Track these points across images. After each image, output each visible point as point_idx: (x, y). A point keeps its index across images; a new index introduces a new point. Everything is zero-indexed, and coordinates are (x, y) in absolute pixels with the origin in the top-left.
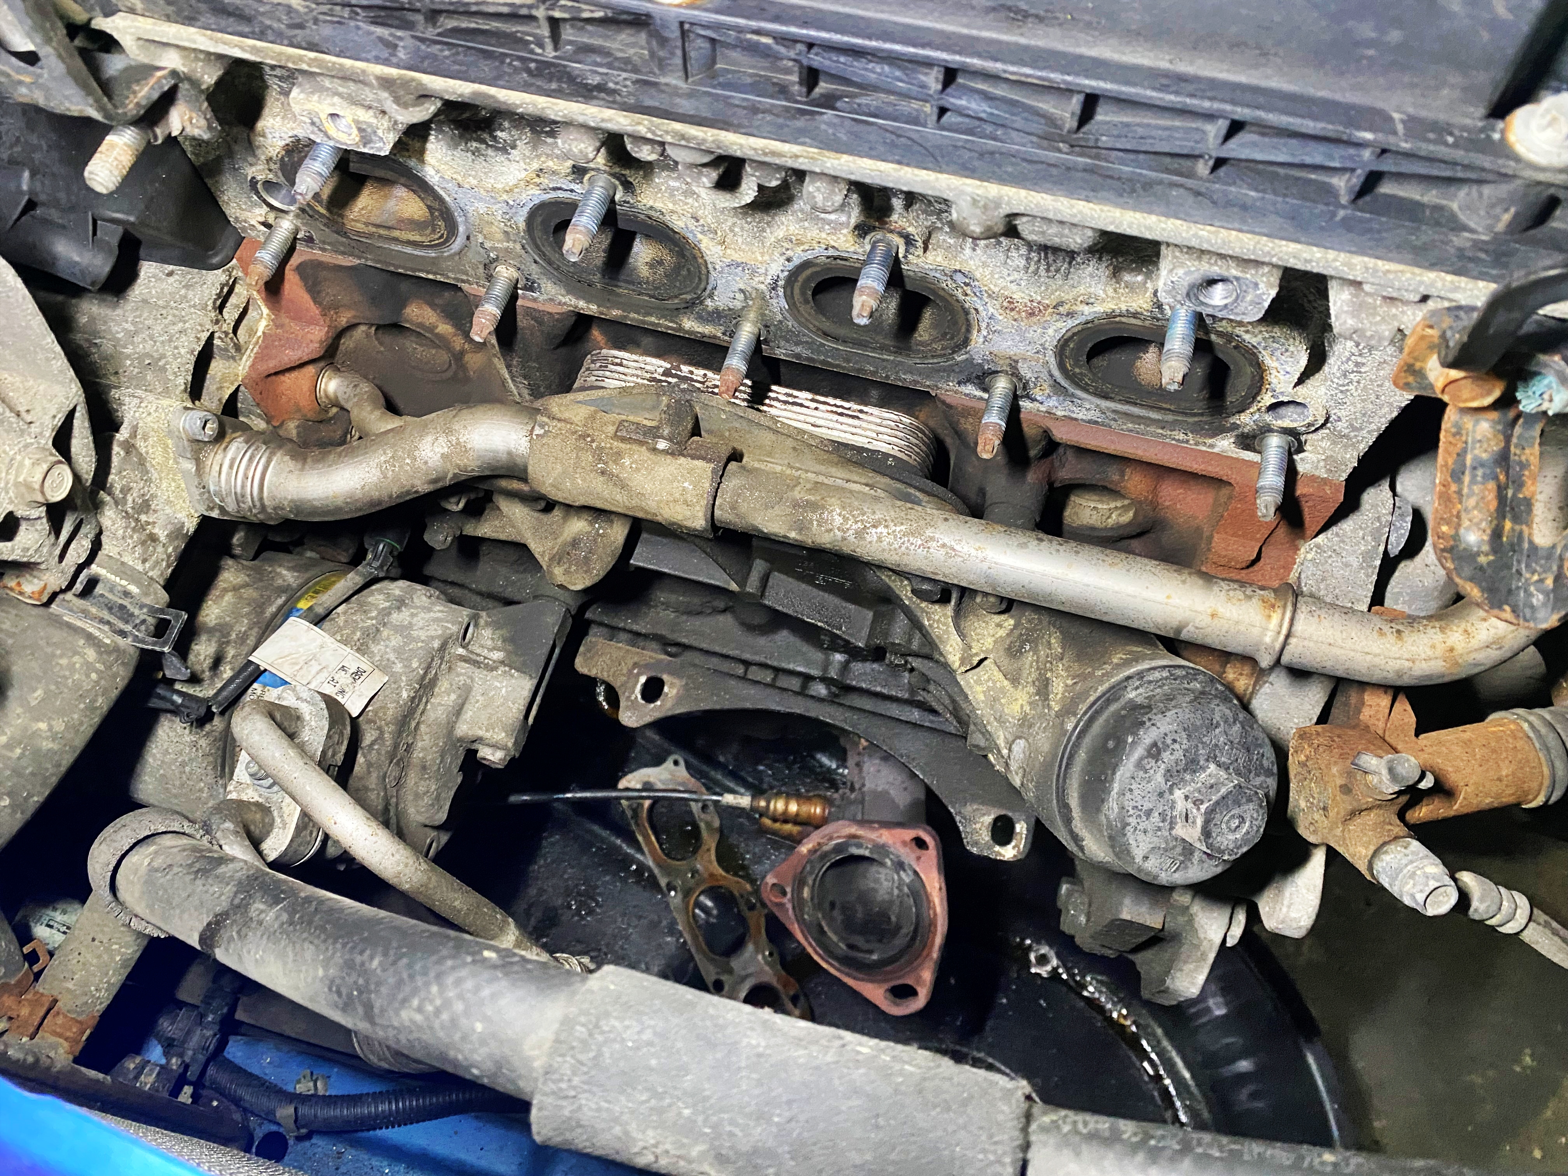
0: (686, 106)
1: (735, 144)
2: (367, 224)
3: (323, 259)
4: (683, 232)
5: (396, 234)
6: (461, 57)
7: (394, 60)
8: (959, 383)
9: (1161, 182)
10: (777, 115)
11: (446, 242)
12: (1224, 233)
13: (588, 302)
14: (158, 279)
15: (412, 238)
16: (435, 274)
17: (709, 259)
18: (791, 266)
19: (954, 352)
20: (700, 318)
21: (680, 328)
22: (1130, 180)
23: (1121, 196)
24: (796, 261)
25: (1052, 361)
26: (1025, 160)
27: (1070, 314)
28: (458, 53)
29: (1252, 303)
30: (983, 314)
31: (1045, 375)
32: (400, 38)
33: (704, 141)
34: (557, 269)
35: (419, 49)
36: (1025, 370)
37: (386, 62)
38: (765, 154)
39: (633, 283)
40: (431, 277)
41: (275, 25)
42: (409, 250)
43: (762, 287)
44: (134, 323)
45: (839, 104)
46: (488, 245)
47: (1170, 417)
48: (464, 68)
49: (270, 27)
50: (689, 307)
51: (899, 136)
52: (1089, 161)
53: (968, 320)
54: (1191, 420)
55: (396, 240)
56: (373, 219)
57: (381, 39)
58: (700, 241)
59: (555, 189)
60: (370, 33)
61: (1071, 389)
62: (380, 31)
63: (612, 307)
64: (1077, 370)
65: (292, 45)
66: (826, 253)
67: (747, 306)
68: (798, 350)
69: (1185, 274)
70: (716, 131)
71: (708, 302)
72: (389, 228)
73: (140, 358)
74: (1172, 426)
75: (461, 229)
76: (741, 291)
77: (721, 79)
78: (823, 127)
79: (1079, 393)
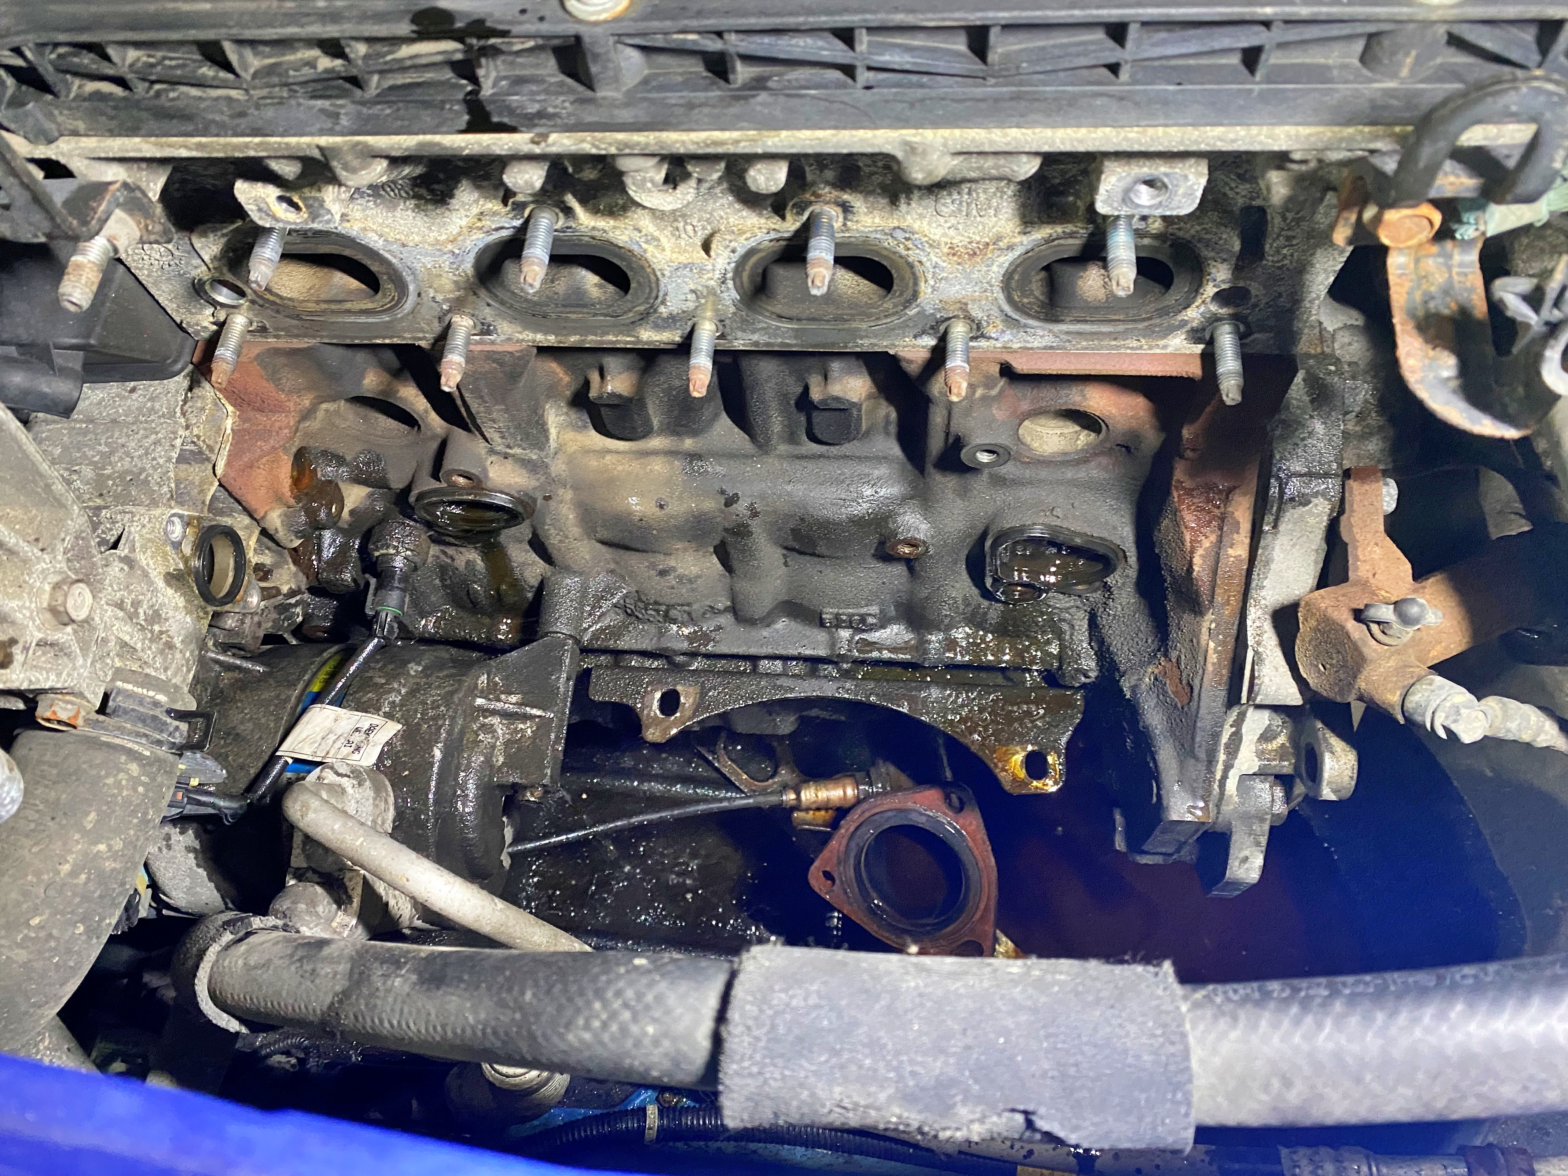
0: (625, 115)
1: (676, 142)
2: (318, 302)
3: (280, 346)
4: (627, 246)
5: (348, 306)
6: (402, 112)
7: (338, 128)
8: (915, 337)
9: (1084, 95)
10: (714, 106)
11: (398, 303)
12: (1151, 131)
13: (546, 333)
14: (123, 398)
15: (364, 307)
16: (391, 337)
17: (657, 267)
18: (736, 257)
19: (905, 308)
20: (657, 327)
21: (639, 341)
22: (1055, 99)
23: (1049, 116)
24: (741, 251)
25: (1001, 297)
26: (953, 100)
27: (1010, 248)
28: (398, 110)
29: (1185, 195)
30: (928, 264)
31: (995, 312)
32: (342, 106)
33: (647, 145)
34: (511, 307)
35: (359, 113)
36: (976, 312)
37: (331, 132)
38: (707, 146)
39: (585, 306)
40: (387, 341)
41: (218, 118)
42: (363, 319)
43: (712, 283)
44: (106, 444)
45: (770, 84)
46: (439, 298)
47: (1121, 327)
48: (406, 123)
49: (213, 121)
50: (644, 317)
51: (832, 102)
52: (1014, 89)
53: (914, 274)
54: (1141, 326)
55: (348, 312)
56: (323, 297)
57: (322, 111)
58: (645, 251)
59: (497, 229)
60: (311, 108)
61: (1023, 320)
62: (319, 103)
63: (569, 335)
64: (1026, 300)
65: (236, 135)
66: (768, 237)
67: (700, 305)
68: (755, 337)
69: (1119, 180)
70: (657, 134)
71: (662, 309)
72: (340, 302)
73: (122, 476)
74: (1125, 335)
75: (411, 288)
76: (693, 291)
77: (654, 83)
78: (759, 108)
79: (1031, 322)
